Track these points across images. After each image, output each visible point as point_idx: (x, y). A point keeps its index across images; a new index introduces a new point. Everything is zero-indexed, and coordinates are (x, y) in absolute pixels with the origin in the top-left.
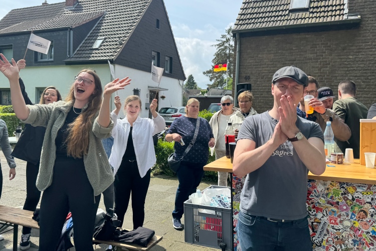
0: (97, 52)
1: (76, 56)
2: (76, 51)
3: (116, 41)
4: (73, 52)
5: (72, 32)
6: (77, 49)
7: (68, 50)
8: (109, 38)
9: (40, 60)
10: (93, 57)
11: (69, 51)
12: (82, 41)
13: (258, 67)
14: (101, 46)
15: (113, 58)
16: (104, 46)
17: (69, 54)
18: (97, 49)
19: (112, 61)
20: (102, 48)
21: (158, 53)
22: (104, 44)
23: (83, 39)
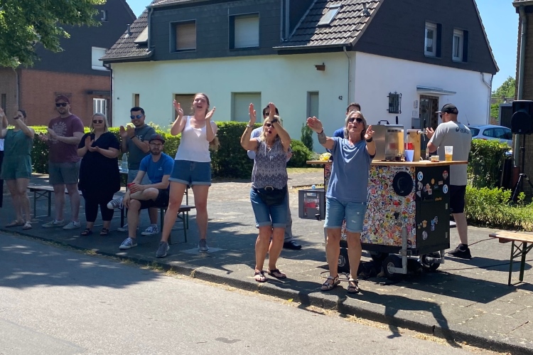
0: (327, 30)
1: (295, 39)
2: (295, 30)
3: (359, 11)
4: (291, 32)
6: (297, 27)
7: (281, 29)
8: (349, 5)
11: (284, 31)
12: (306, 11)
14: (334, 20)
15: (351, 40)
16: (340, 19)
17: (284, 36)
18: (328, 26)
19: (349, 48)
20: (336, 23)
21: (439, 26)
22: (340, 16)
23: (308, 8)
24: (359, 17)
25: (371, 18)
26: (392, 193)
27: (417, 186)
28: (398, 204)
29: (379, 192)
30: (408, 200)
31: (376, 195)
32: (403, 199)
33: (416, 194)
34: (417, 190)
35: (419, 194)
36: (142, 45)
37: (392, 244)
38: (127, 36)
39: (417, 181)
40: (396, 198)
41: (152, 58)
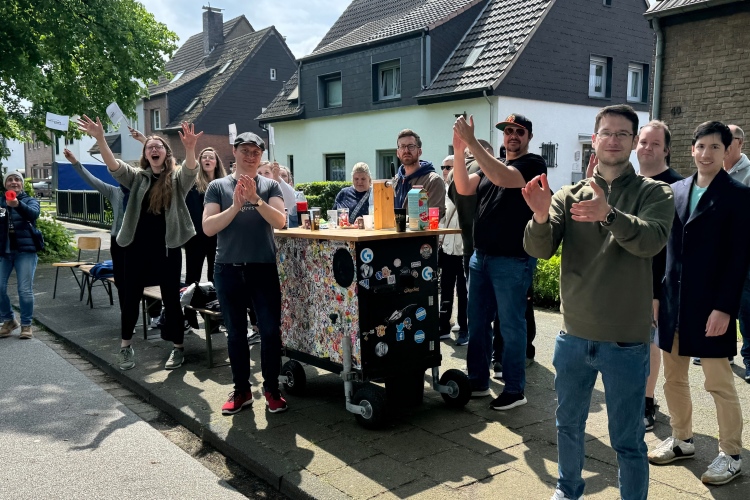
0: (471, 73)
1: (436, 86)
2: (437, 76)
3: (505, 47)
4: (432, 78)
5: (428, 38)
6: (440, 72)
7: (422, 75)
8: (496, 42)
9: (382, 98)
10: (462, 84)
11: (424, 78)
12: (450, 53)
13: (697, 85)
14: (478, 60)
15: (492, 83)
16: (484, 59)
17: (424, 83)
18: (471, 68)
19: (490, 92)
20: (479, 64)
21: (609, 60)
22: (485, 56)
23: (453, 49)
24: (505, 54)
25: (518, 56)
26: (334, 282)
27: (360, 272)
28: (341, 299)
29: (322, 280)
30: (350, 294)
31: (319, 284)
32: (345, 291)
33: (358, 284)
34: (360, 278)
35: (365, 285)
36: (294, 102)
37: (337, 361)
38: (283, 94)
39: (360, 263)
40: (339, 289)
41: (302, 117)
